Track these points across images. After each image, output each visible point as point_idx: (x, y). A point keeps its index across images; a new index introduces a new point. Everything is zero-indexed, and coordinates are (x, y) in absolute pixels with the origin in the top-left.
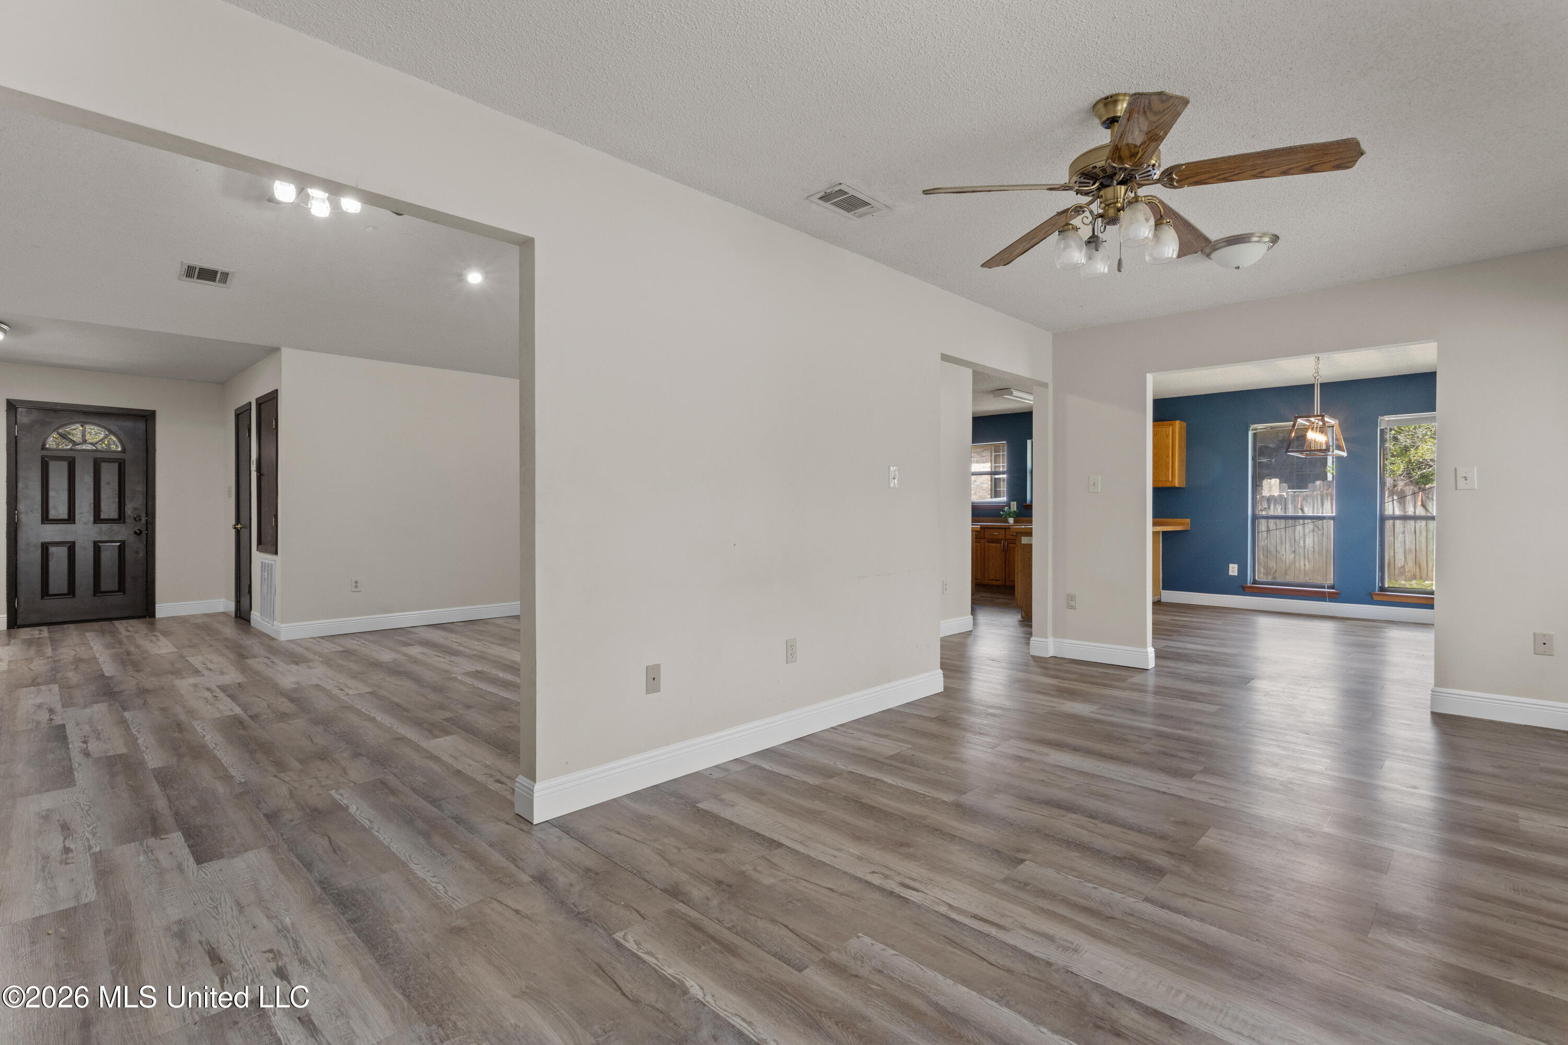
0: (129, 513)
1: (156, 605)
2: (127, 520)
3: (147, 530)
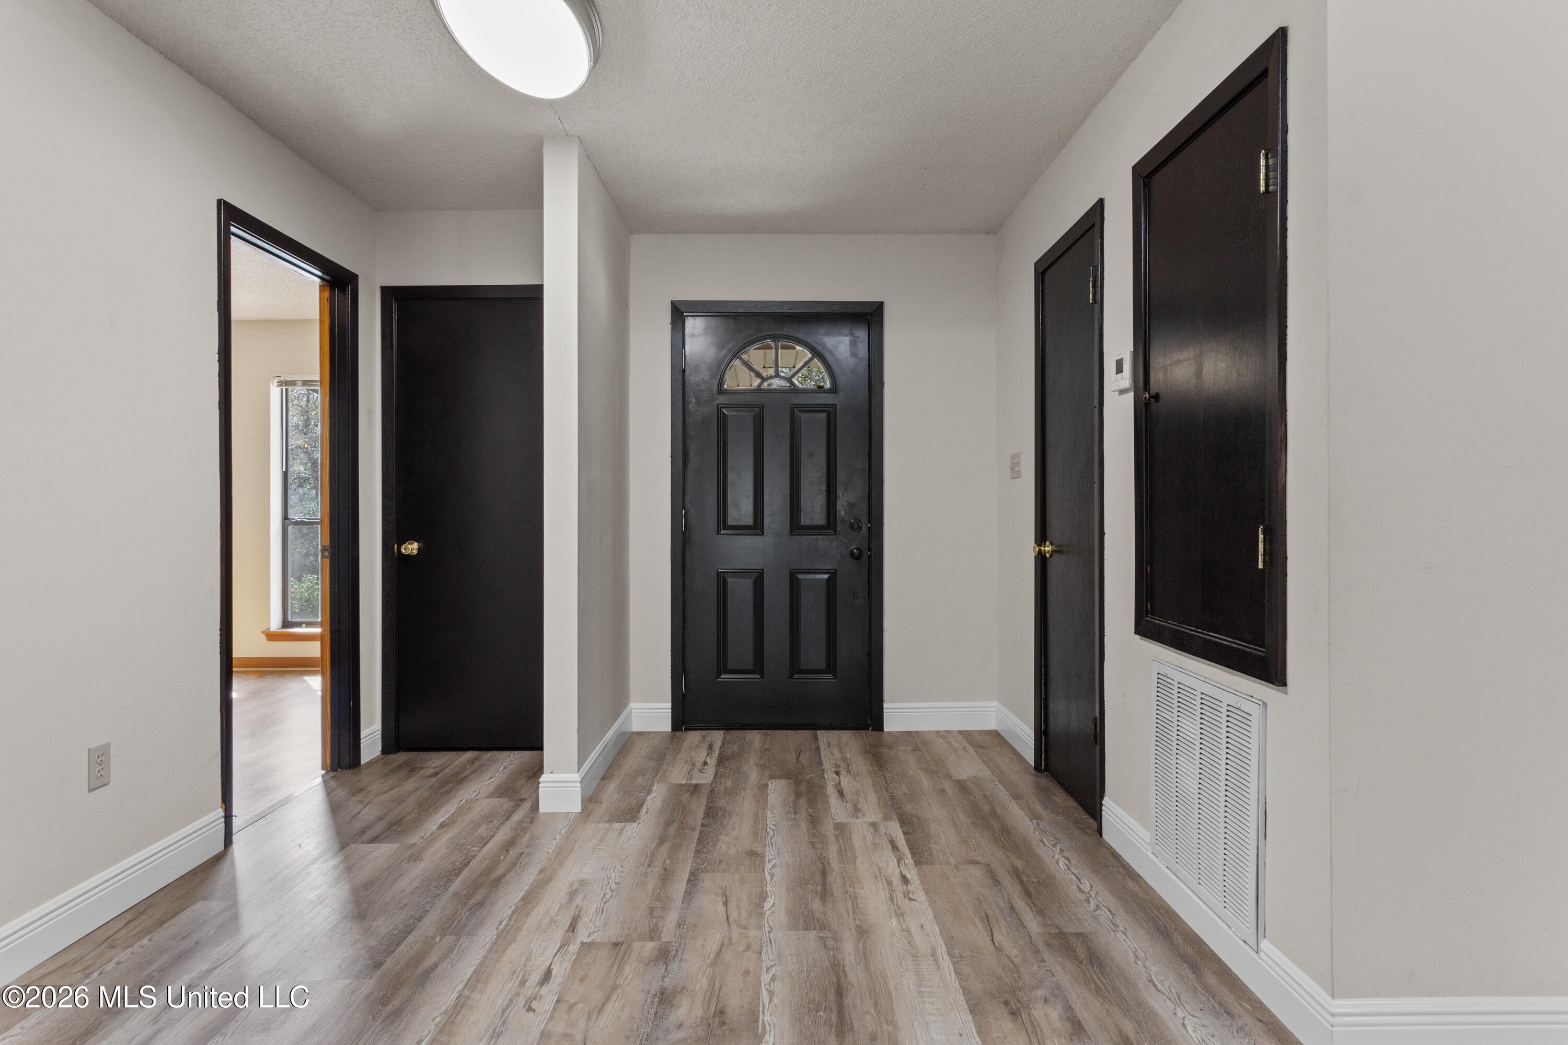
0: (842, 513)
1: (885, 706)
2: (839, 528)
3: (870, 550)
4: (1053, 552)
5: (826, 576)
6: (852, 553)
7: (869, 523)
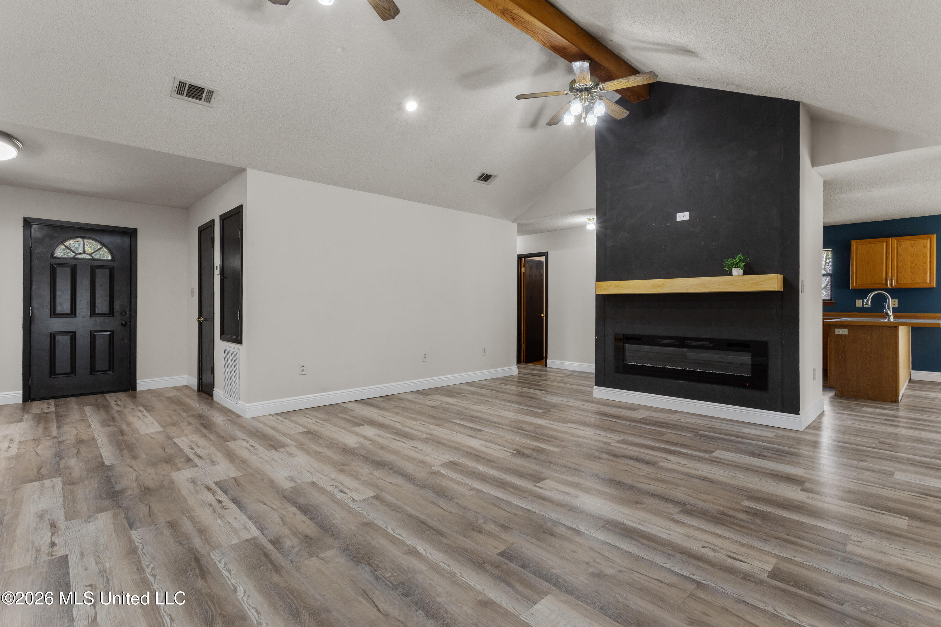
0: (117, 309)
1: (137, 381)
3: (130, 322)
4: (203, 321)
5: (109, 333)
6: (122, 324)
7: (130, 312)
